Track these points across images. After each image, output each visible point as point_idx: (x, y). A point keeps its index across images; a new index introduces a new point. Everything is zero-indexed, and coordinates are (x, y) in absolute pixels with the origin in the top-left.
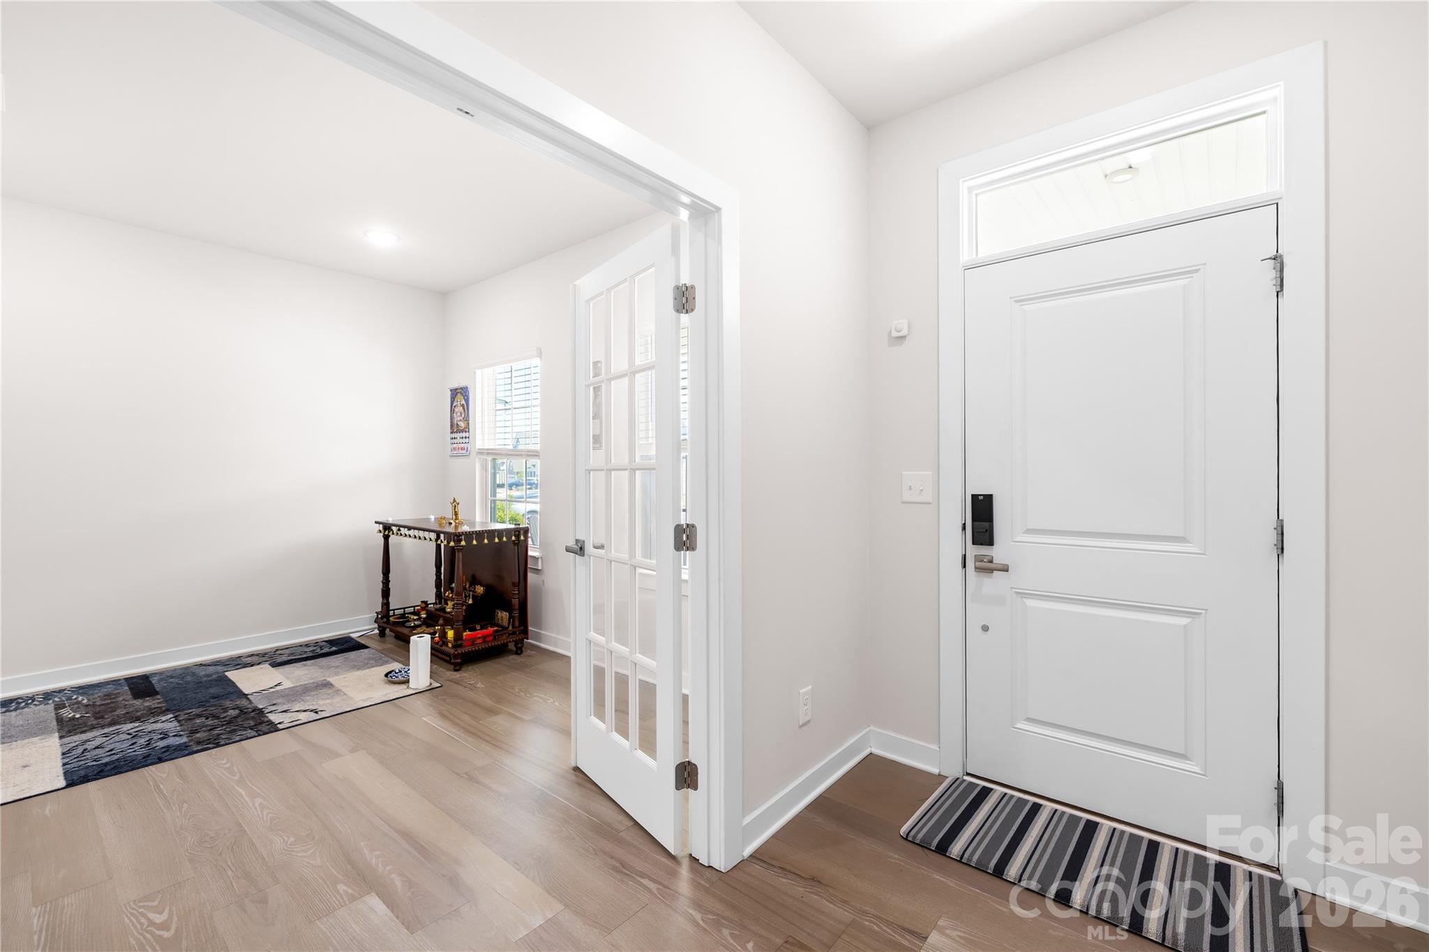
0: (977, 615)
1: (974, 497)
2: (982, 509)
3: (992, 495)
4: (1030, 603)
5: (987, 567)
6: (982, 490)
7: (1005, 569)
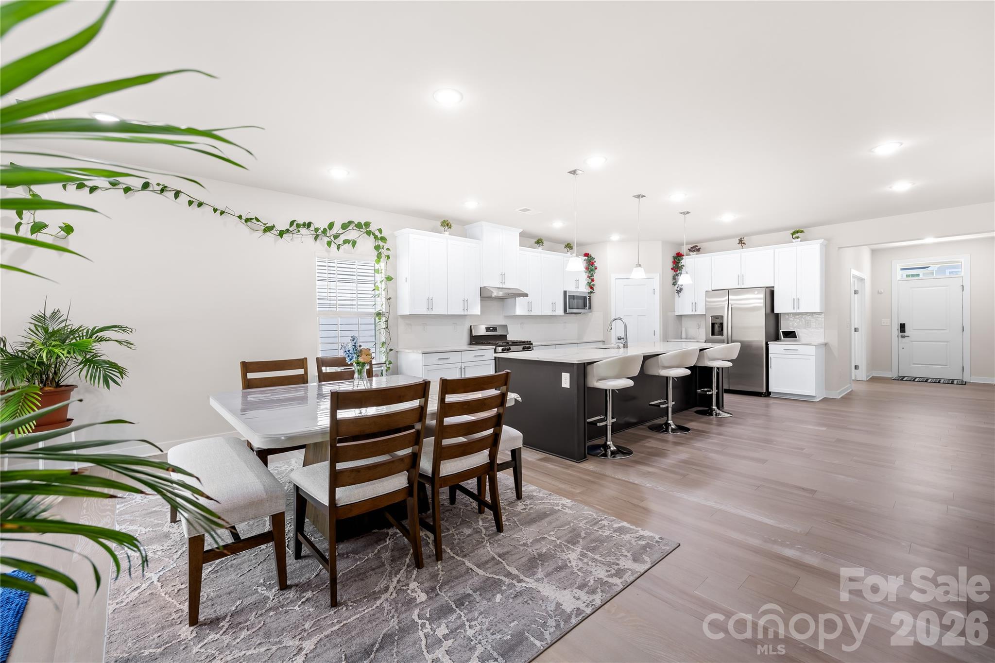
0: (901, 346)
1: (901, 324)
2: (903, 327)
3: (904, 324)
4: (914, 343)
5: (903, 337)
6: (903, 323)
7: (908, 337)
